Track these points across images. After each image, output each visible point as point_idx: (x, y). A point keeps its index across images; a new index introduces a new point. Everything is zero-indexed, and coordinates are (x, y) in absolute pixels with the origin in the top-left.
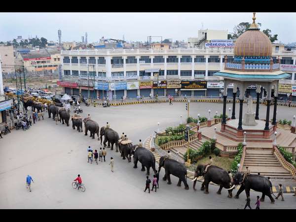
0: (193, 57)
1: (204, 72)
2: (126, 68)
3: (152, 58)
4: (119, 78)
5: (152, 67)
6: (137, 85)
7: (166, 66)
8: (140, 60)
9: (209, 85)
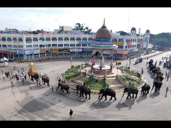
0: (64, 38)
1: (68, 45)
2: (33, 43)
3: (45, 38)
4: (30, 48)
5: (45, 43)
6: (39, 52)
7: (51, 42)
8: (40, 39)
9: (71, 50)
